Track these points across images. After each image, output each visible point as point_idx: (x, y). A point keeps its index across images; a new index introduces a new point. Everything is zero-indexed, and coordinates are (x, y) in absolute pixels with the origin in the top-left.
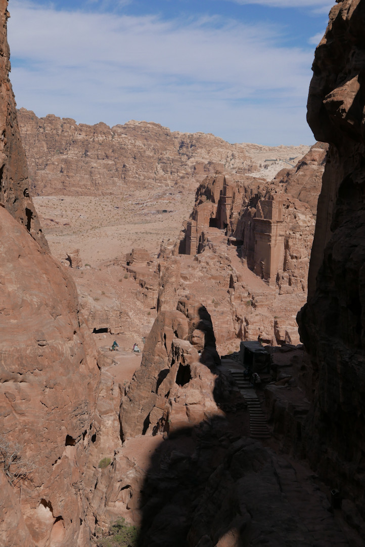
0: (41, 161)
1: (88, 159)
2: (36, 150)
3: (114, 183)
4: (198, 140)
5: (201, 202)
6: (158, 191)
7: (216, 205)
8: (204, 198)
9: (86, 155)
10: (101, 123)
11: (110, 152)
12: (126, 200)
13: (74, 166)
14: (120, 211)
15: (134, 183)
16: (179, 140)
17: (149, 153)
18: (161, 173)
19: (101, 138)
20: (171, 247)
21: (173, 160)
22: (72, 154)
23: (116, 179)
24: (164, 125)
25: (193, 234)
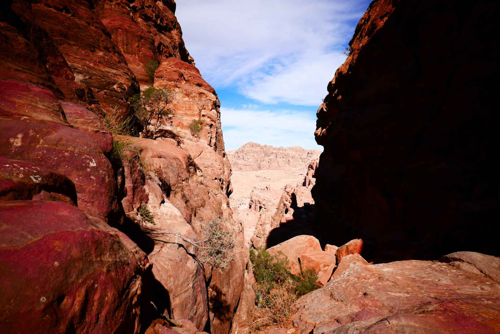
0: (262, 159)
1: (277, 158)
2: (260, 156)
3: (285, 166)
4: (313, 152)
5: (309, 170)
6: (299, 168)
7: (314, 171)
8: (310, 169)
9: (277, 157)
10: (282, 147)
11: (284, 156)
12: (289, 171)
13: (273, 161)
14: (287, 175)
15: (292, 166)
16: (307, 152)
17: (297, 156)
18: (301, 162)
19: (281, 151)
20: (300, 185)
21: (305, 158)
22: (272, 157)
23: (286, 165)
24: (302, 147)
25: (307, 180)
